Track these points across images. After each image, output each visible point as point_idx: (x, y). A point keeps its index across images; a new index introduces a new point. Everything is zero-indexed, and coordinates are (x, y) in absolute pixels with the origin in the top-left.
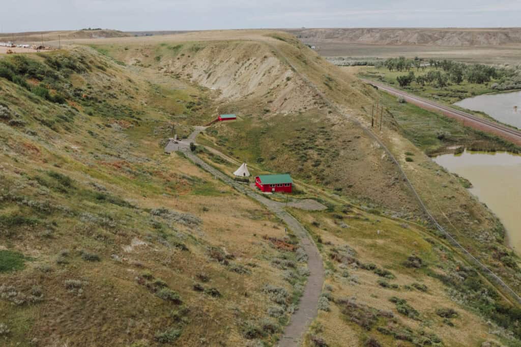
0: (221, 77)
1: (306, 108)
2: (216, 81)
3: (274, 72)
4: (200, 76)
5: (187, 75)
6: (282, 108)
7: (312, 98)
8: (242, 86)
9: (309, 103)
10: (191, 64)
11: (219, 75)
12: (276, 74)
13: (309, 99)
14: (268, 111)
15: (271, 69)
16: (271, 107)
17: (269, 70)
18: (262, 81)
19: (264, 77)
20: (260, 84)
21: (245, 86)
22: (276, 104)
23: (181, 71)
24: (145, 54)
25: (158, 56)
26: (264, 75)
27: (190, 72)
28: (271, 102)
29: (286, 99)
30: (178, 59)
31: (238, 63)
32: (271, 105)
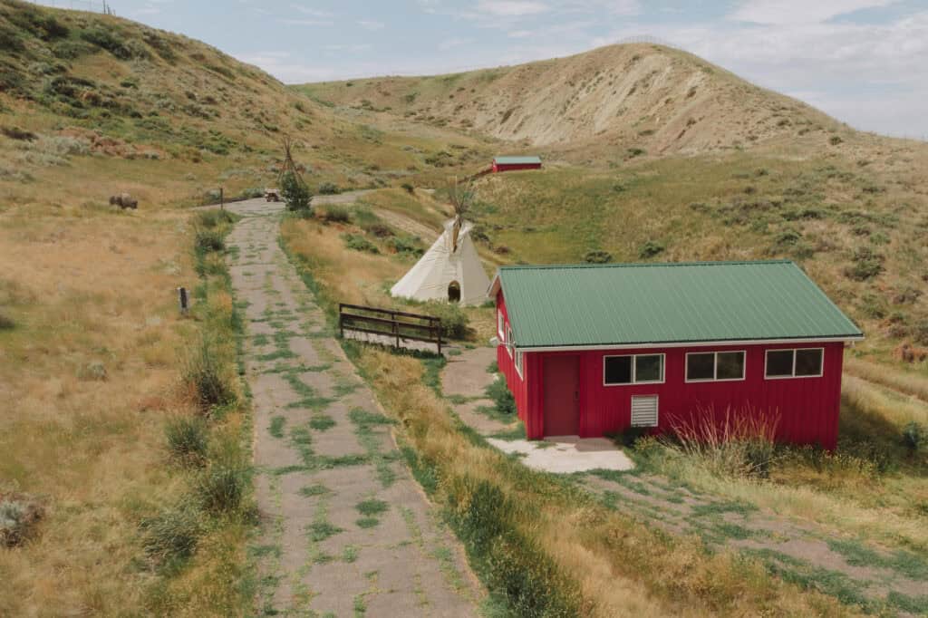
0: (532, 116)
1: (753, 139)
2: (521, 125)
3: (657, 83)
4: (489, 122)
5: (463, 122)
6: (679, 144)
7: (769, 113)
8: (578, 123)
9: (761, 127)
10: (475, 102)
11: (529, 113)
12: (662, 85)
13: (760, 116)
14: (638, 152)
15: (648, 77)
16: (648, 144)
17: (643, 81)
18: (628, 104)
19: (633, 97)
20: (620, 113)
21: (586, 121)
22: (664, 134)
23: (450, 115)
24: (384, 90)
25: (411, 94)
26: (632, 91)
27: (470, 118)
28: (649, 132)
29: (691, 122)
30: (451, 97)
31: (573, 85)
32: (649, 139)
